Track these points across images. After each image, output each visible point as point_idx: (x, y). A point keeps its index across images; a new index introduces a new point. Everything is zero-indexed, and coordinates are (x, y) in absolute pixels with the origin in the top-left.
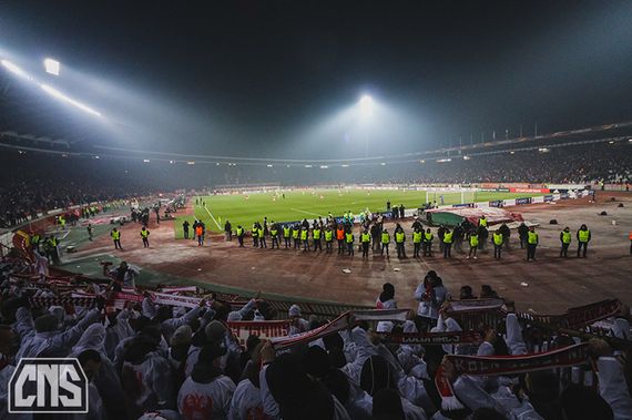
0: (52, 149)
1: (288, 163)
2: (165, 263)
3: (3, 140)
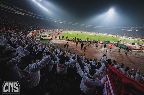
0: (38, 17)
1: (86, 26)
2: (56, 43)
3: (31, 15)
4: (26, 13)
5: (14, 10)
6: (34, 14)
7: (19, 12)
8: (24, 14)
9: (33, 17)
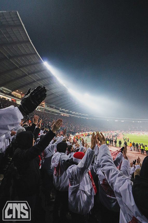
3: (76, 115)
4: (71, 114)
5: (60, 112)
6: (79, 114)
7: (64, 113)
8: (69, 115)
9: (79, 117)
